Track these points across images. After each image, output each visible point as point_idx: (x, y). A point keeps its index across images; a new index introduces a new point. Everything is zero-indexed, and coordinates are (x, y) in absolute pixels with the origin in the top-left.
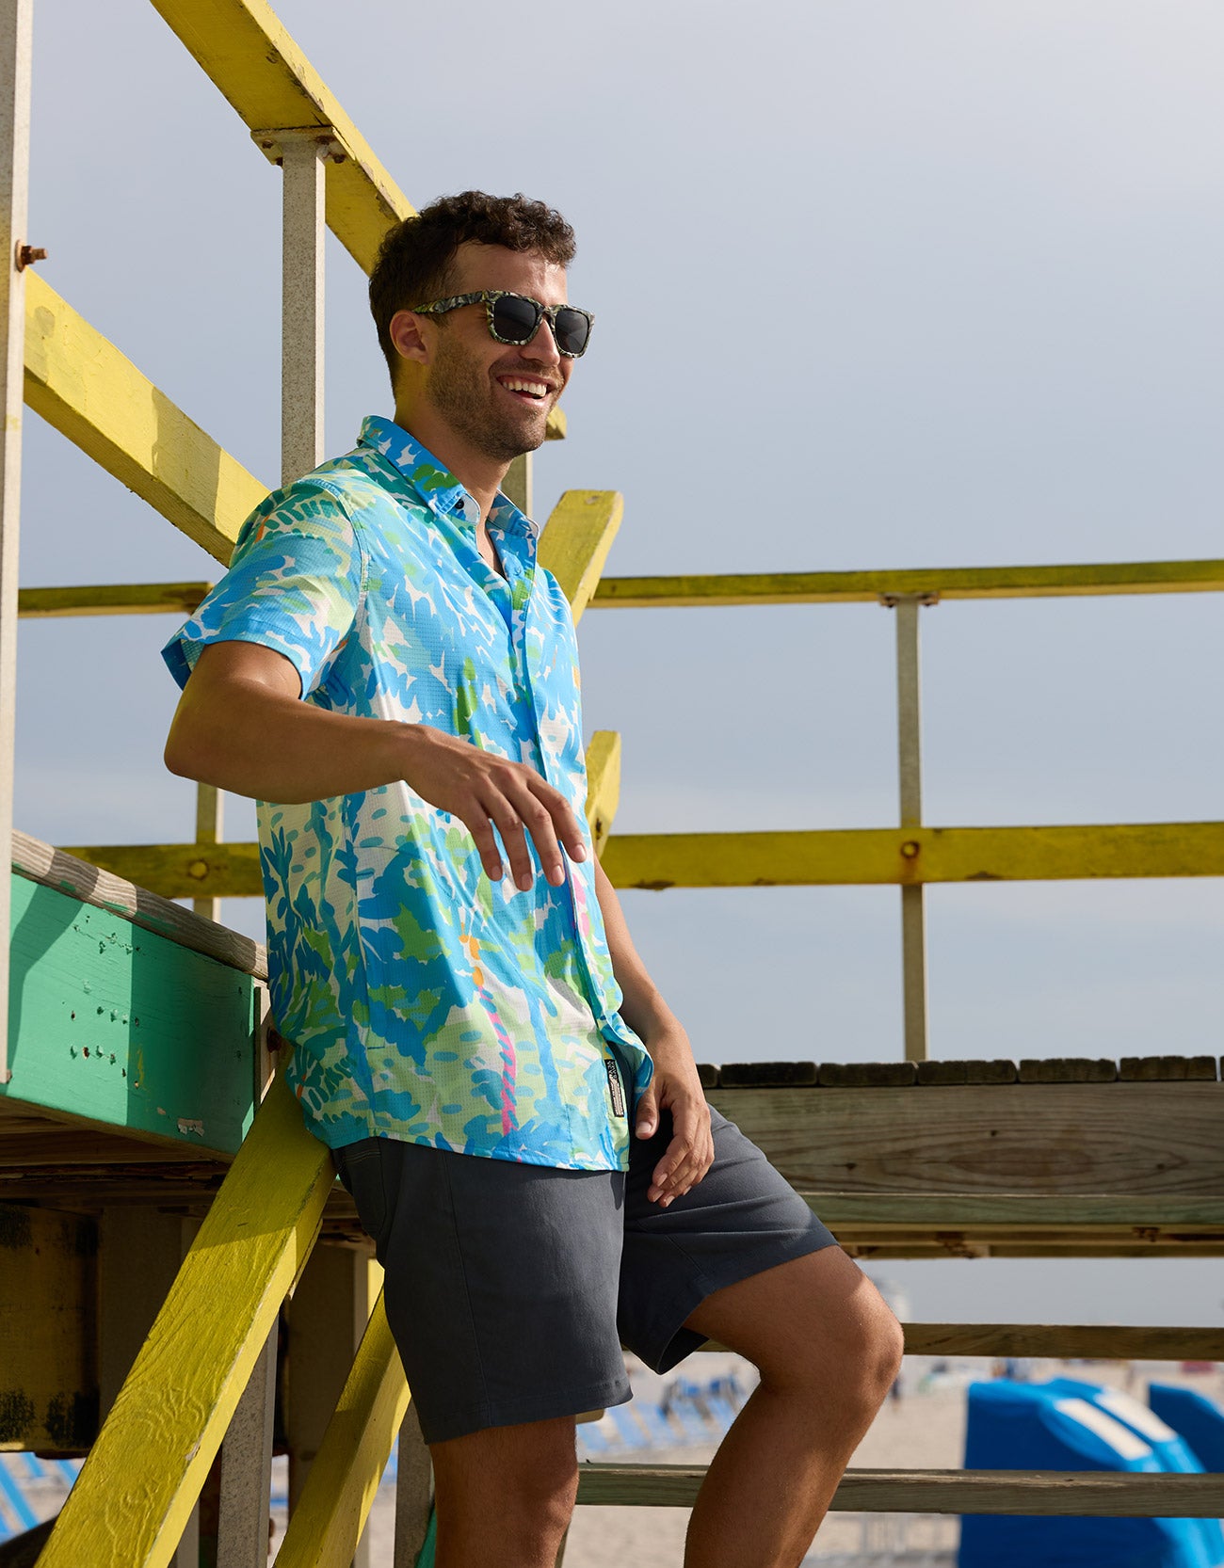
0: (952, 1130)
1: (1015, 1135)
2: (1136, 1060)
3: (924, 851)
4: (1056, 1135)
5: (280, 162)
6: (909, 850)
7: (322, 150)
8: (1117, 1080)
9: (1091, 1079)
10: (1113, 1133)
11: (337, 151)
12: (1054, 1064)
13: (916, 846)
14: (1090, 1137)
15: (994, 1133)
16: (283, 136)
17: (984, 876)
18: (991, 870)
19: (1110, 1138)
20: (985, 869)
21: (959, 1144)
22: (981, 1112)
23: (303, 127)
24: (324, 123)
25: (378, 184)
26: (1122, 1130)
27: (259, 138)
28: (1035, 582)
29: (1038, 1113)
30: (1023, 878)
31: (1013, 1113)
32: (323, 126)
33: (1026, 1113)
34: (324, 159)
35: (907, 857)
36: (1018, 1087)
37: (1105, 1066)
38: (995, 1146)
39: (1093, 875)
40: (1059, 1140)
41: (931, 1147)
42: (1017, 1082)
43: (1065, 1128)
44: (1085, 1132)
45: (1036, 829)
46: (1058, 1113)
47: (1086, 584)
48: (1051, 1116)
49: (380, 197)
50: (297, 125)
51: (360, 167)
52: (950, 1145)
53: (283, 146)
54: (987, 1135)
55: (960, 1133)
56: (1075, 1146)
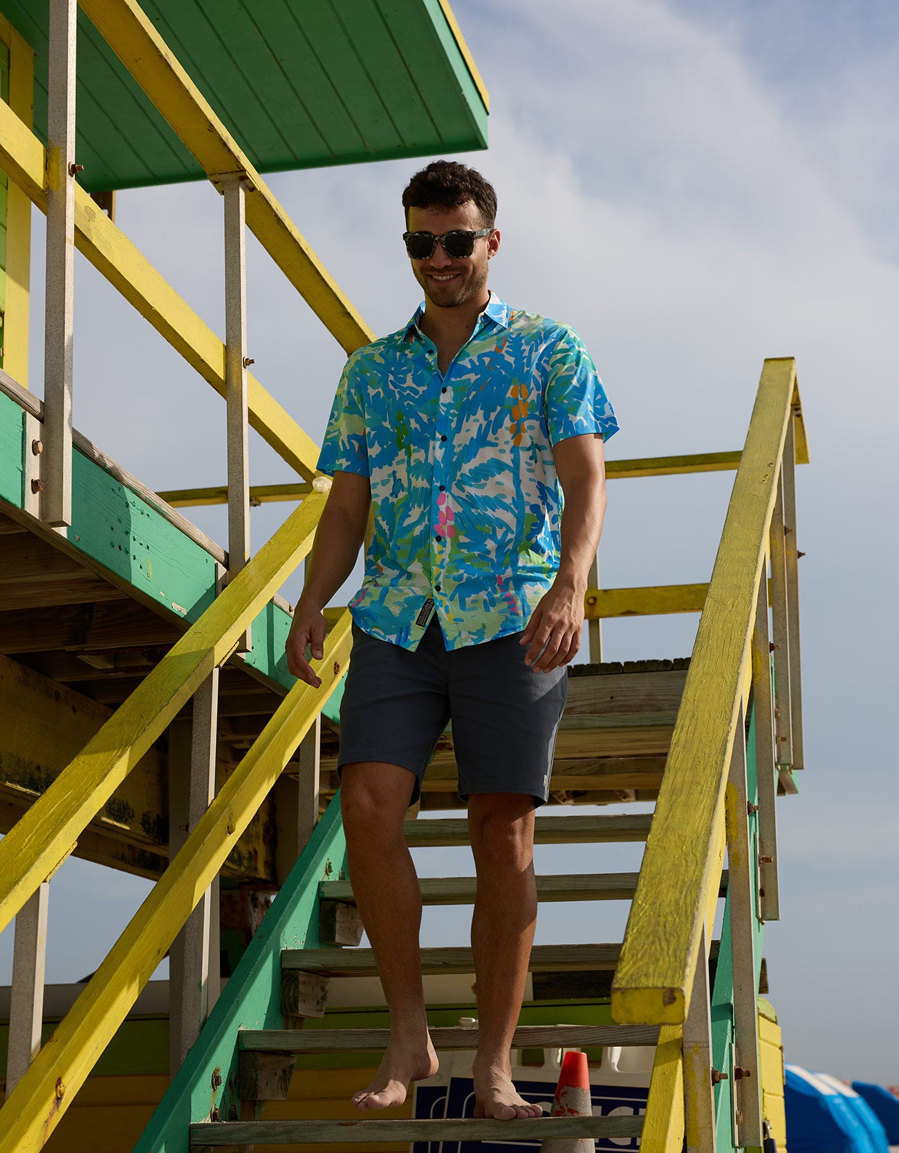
0: (591, 697)
1: (622, 698)
2: (681, 659)
3: (599, 601)
4: (643, 697)
5: (222, 193)
6: (591, 601)
7: (242, 184)
8: (673, 669)
9: (659, 669)
10: (671, 695)
11: (250, 185)
12: (641, 663)
13: (595, 599)
14: (659, 698)
15: (612, 698)
16: (223, 177)
17: (629, 613)
18: (633, 609)
19: (669, 697)
20: (629, 609)
21: (595, 704)
22: (605, 688)
23: (232, 172)
24: (242, 169)
25: (274, 208)
26: (676, 693)
27: (212, 179)
28: (653, 466)
29: (633, 687)
30: (649, 614)
31: (621, 688)
32: (241, 171)
33: (627, 687)
34: (244, 190)
35: (591, 604)
36: (624, 675)
37: (666, 662)
38: (614, 704)
39: (685, 610)
40: (644, 700)
41: (581, 706)
42: (623, 673)
43: (645, 694)
44: (656, 695)
45: (655, 588)
46: (644, 686)
47: (679, 466)
48: (640, 689)
49: (276, 215)
50: (229, 171)
51: (263, 196)
52: (590, 705)
53: (224, 183)
54: (609, 699)
55: (594, 699)
56: (651, 702)
